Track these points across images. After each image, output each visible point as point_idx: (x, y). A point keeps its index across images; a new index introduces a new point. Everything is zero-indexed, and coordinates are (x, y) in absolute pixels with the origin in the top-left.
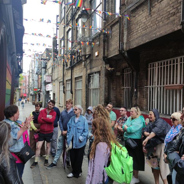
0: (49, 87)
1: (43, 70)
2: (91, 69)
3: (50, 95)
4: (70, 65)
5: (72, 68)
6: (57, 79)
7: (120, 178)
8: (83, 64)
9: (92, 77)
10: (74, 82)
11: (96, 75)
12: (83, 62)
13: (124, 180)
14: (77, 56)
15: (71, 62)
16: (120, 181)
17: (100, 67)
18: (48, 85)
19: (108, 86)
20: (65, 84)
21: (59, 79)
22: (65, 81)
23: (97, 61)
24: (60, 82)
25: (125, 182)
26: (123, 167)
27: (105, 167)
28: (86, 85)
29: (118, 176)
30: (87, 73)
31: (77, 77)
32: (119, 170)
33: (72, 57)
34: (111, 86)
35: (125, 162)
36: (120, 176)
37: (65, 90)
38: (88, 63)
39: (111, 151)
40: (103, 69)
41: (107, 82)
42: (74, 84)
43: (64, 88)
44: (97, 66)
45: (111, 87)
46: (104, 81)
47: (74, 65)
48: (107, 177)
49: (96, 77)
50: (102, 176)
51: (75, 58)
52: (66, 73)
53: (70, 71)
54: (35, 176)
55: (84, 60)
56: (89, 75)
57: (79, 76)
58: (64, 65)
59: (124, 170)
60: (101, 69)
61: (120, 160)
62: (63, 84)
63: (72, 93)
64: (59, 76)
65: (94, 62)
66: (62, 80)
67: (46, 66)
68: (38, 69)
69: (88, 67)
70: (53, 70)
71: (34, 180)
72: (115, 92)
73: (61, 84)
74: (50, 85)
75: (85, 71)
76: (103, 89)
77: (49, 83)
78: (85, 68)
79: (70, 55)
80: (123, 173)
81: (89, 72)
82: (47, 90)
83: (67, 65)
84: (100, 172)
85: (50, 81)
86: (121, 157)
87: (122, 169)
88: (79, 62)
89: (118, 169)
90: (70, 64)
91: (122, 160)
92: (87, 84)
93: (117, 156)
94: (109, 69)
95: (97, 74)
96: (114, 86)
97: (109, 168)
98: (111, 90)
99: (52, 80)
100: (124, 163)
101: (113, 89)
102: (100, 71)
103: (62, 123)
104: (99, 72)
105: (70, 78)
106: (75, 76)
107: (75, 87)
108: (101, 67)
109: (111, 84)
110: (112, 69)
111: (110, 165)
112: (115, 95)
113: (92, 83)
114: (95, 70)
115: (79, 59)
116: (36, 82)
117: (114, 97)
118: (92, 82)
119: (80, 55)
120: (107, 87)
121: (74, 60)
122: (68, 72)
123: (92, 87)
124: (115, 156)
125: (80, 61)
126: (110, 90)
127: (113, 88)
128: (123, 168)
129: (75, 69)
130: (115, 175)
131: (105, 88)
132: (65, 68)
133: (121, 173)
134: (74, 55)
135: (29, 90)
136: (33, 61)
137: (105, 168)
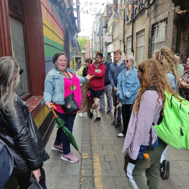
0: (110, 48)
1: (104, 30)
2: (155, 17)
3: (111, 56)
4: (131, 18)
5: (133, 21)
6: (117, 38)
7: (176, 141)
8: (146, 14)
9: (157, 28)
10: (135, 38)
11: (162, 25)
12: (146, 11)
13: (184, 145)
14: (139, 4)
15: (132, 15)
16: (176, 145)
17: (167, 13)
18: (109, 46)
19: (177, 37)
20: (126, 43)
21: (120, 37)
22: (126, 38)
23: (164, 4)
24: (120, 41)
25: (185, 148)
26: (183, 126)
27: (153, 124)
28: (149, 39)
29: (173, 138)
30: (150, 24)
31: (139, 32)
32: (175, 130)
33: (133, 7)
34: (182, 36)
35: (186, 119)
36: (177, 139)
37: (126, 49)
38: (152, 10)
39: (164, 102)
40: (172, 14)
41: (176, 31)
42: (135, 40)
43: (124, 47)
44: (164, 12)
45: (181, 38)
46: (172, 30)
47: (136, 17)
48: (157, 138)
49: (162, 26)
50: (149, 135)
51: (137, 8)
52: (127, 29)
53: (131, 26)
54: (85, 131)
55: (147, 7)
56: (153, 25)
57: (141, 30)
58: (124, 20)
59: (184, 130)
60: (169, 15)
61: (178, 116)
62: (124, 43)
63: (133, 51)
64: (120, 34)
65: (160, 7)
66: (122, 38)
67: (107, 25)
68: (100, 30)
69: (152, 16)
70: (114, 28)
71: (82, 135)
72: (187, 43)
73: (122, 42)
74: (110, 46)
75: (149, 22)
76: (171, 40)
77: (110, 43)
78: (149, 18)
79: (131, 5)
80: (182, 134)
81: (153, 22)
82: (108, 52)
83: (128, 19)
84: (146, 130)
85: (111, 41)
86: (181, 112)
87: (181, 129)
88: (141, 12)
89: (174, 128)
90: (131, 16)
91: (182, 116)
92: (151, 38)
93: (174, 110)
94: (180, 12)
95: (163, 22)
96: (185, 37)
97: (160, 126)
98: (182, 41)
99: (113, 40)
100: (184, 121)
101: (184, 40)
102: (167, 18)
103: (113, 78)
104: (166, 20)
105: (131, 34)
106: (137, 30)
107: (136, 43)
108: (169, 12)
109: (182, 33)
110: (185, 11)
111: (163, 122)
112: (186, 48)
113: (157, 36)
114: (161, 17)
115: (142, 7)
116: (98, 45)
117: (185, 50)
118: (156, 34)
119: (142, 3)
120: (175, 39)
121: (136, 10)
122: (129, 28)
123: (156, 40)
124: (171, 111)
125: (142, 10)
126: (180, 42)
127: (184, 38)
128: (183, 128)
129: (137, 22)
130: (169, 136)
131: (173, 39)
132: (126, 23)
133: (179, 134)
134: (136, 4)
135: (93, 54)
136: (95, 22)
137: (154, 126)
